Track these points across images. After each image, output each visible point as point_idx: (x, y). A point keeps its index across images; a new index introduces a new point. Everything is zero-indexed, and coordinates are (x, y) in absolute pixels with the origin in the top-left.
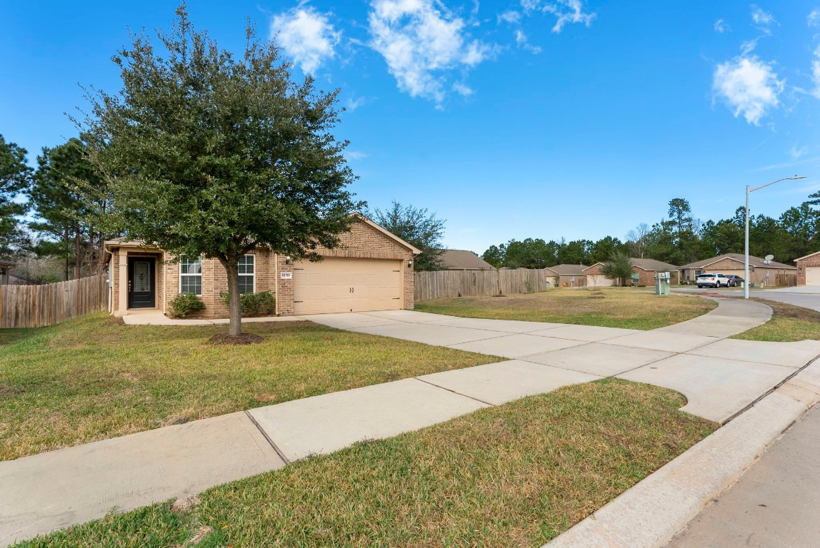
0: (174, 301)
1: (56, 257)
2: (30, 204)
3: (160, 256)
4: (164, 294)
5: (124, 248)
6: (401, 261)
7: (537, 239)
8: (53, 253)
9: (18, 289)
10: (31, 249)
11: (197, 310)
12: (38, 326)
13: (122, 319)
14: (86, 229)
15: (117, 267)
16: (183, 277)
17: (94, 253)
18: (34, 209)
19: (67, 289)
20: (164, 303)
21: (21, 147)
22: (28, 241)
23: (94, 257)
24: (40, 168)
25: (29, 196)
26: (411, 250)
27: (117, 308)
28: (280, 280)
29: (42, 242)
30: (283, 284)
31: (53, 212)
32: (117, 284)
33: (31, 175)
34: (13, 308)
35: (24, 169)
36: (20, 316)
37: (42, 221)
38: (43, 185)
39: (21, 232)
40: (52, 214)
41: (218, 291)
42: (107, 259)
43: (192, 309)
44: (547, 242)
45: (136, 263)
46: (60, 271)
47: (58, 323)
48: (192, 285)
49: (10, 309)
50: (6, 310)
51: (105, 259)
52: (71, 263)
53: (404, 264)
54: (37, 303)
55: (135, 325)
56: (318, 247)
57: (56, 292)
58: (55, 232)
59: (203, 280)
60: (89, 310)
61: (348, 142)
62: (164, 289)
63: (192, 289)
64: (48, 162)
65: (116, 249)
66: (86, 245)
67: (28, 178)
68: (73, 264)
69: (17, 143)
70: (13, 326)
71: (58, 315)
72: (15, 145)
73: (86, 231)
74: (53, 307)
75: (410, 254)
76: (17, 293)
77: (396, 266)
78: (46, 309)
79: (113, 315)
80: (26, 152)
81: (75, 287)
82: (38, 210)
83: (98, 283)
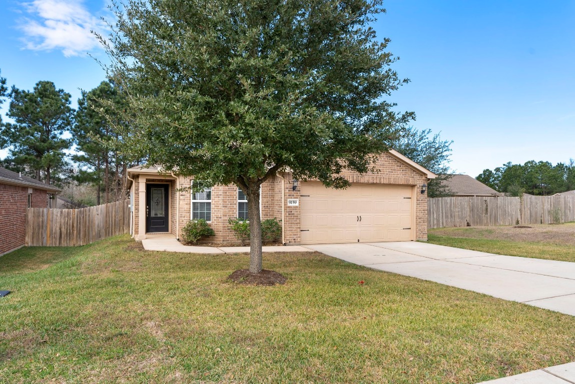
0: (187, 228)
1: (91, 184)
2: (73, 140)
3: (173, 182)
4: (178, 219)
5: (144, 175)
6: (413, 186)
7: (542, 162)
8: (89, 181)
9: (61, 212)
10: (74, 178)
11: (208, 236)
12: (76, 245)
13: (141, 243)
14: (114, 160)
15: (137, 194)
16: (194, 203)
17: (119, 181)
18: (76, 143)
19: (98, 212)
20: (177, 229)
21: (67, 92)
22: (72, 171)
23: (119, 184)
24: (79, 108)
25: (72, 133)
26: (425, 174)
27: (137, 232)
28: (286, 207)
29: (81, 171)
30: (290, 212)
31: (89, 145)
32: (137, 209)
33: (73, 115)
34: (58, 229)
35: (69, 110)
36: (63, 236)
37: (82, 153)
38: (81, 122)
39: (67, 164)
40: (88, 146)
41: (227, 218)
42: (129, 185)
43: (202, 235)
44: (554, 164)
45: (152, 189)
46: (94, 197)
47: (91, 243)
48: (202, 211)
49: (56, 229)
50: (53, 230)
51: (127, 185)
52: (102, 189)
53: (417, 190)
54: (75, 225)
55: (153, 251)
56: (343, 170)
57: (89, 215)
58: (90, 163)
59: (212, 206)
60: (115, 232)
61: (387, 40)
62: (178, 215)
63: (202, 215)
64: (86, 103)
65: (136, 176)
66: (113, 174)
67: (72, 118)
68: (104, 190)
69: (64, 89)
70: (57, 245)
71: (91, 236)
72: (62, 91)
73: (113, 162)
74: (87, 229)
75: (424, 178)
76: (61, 216)
77: (407, 193)
78: (82, 230)
79: (133, 238)
80: (70, 96)
81: (104, 211)
82: (78, 145)
83: (121, 208)
